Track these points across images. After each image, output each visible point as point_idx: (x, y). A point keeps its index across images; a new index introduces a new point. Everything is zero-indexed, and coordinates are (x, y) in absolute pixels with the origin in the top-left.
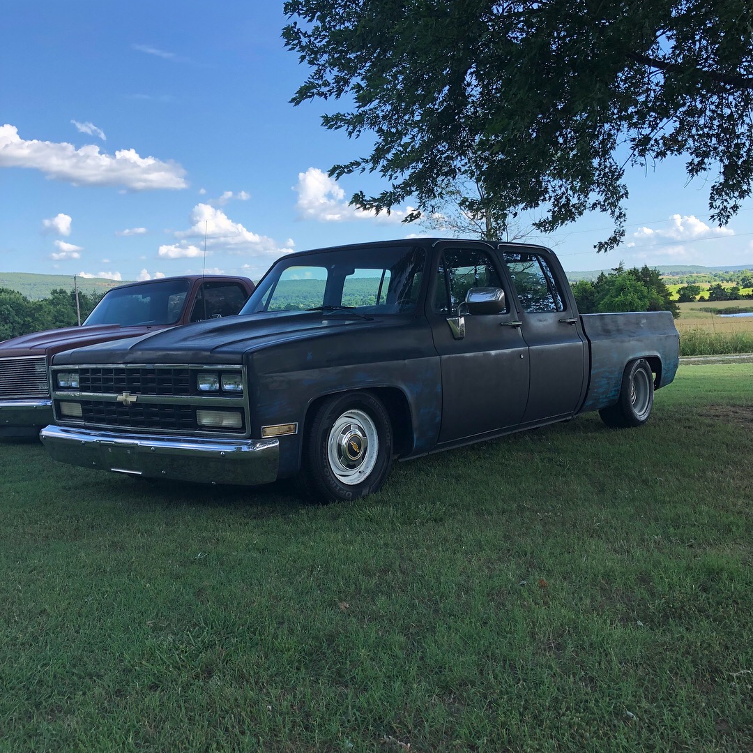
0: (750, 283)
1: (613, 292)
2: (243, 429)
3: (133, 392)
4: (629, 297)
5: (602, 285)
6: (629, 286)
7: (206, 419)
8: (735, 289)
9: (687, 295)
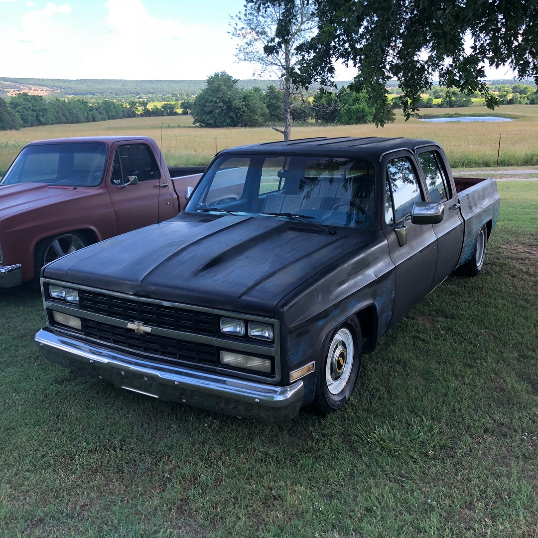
0: (439, 95)
1: (351, 101)
2: (271, 374)
3: (146, 323)
4: (362, 106)
5: (343, 96)
6: (362, 97)
7: (228, 358)
8: (430, 100)
9: (398, 103)
